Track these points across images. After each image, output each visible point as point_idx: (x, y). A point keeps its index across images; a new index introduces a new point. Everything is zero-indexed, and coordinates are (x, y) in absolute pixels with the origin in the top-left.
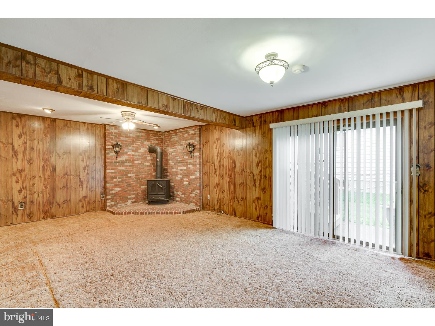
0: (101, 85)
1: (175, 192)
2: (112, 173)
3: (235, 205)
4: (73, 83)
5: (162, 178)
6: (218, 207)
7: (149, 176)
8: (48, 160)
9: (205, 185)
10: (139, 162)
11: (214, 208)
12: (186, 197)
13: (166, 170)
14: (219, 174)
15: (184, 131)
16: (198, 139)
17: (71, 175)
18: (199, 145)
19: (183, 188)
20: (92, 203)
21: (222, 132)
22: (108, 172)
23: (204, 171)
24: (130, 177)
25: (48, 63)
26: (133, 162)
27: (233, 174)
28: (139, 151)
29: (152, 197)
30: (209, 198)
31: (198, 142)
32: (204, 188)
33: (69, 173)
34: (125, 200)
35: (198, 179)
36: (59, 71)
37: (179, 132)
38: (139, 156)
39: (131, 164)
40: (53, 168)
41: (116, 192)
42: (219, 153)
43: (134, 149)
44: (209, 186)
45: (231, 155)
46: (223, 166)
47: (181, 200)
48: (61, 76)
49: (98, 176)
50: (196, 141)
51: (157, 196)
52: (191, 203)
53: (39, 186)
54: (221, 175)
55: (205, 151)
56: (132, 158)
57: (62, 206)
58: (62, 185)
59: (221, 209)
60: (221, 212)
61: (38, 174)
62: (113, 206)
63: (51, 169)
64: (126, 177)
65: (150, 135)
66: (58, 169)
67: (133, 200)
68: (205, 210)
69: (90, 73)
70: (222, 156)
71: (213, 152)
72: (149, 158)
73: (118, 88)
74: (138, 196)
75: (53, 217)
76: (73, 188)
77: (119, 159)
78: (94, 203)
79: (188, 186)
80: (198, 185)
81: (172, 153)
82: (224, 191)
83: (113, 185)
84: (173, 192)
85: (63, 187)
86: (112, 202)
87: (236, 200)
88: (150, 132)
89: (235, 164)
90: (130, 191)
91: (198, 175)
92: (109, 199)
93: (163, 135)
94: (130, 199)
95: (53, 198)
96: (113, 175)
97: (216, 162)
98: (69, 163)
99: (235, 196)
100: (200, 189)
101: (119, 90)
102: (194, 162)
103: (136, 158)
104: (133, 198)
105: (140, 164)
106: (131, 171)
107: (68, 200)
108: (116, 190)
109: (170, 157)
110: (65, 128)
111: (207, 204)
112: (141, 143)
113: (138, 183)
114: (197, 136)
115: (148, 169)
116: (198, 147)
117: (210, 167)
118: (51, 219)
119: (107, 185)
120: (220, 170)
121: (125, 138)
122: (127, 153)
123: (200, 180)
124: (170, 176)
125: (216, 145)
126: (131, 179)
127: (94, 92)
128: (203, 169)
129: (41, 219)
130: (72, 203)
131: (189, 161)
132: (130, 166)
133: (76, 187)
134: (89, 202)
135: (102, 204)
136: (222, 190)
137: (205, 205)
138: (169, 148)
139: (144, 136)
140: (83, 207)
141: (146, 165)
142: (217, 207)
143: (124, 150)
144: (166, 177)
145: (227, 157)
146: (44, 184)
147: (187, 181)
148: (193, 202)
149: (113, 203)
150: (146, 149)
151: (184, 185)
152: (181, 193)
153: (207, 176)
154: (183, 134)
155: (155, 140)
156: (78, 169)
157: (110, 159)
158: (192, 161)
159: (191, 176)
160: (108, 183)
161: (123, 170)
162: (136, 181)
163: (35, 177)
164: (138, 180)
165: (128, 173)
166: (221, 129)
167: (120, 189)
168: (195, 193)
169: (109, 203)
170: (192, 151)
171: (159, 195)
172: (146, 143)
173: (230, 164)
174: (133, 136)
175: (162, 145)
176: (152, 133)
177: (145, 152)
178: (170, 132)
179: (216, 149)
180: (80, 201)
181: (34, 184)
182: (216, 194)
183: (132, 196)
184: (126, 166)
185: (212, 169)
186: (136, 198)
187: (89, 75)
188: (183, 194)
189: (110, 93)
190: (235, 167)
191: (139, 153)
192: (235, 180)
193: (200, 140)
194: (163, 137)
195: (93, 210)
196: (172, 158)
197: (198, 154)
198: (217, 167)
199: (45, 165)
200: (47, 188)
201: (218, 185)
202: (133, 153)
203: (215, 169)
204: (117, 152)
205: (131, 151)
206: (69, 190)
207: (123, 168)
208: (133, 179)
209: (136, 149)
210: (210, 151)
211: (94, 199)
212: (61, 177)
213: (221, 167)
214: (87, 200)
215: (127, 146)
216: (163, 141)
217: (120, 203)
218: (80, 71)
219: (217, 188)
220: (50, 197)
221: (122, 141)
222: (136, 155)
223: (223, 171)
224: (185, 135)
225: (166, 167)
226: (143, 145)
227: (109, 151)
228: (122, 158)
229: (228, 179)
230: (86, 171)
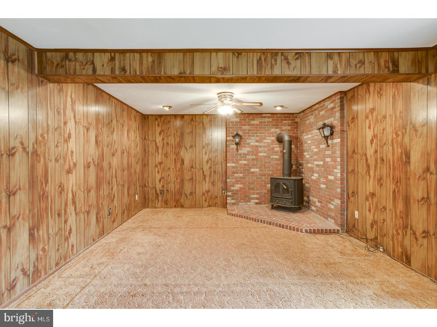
0: (134, 63)
1: (311, 198)
2: (233, 167)
3: (407, 242)
4: (106, 69)
5: (291, 177)
6: (373, 237)
7: (276, 173)
8: (179, 154)
9: (350, 192)
10: (265, 154)
11: (366, 236)
12: (323, 207)
13: (301, 165)
14: (375, 176)
15: (321, 107)
16: (338, 114)
17: (196, 168)
18: (339, 125)
19: (319, 192)
20: (214, 198)
21: (381, 95)
22: (230, 167)
23: (350, 170)
24: (253, 172)
25: (85, 55)
26: (256, 155)
27: (403, 176)
28: (264, 141)
29: (276, 200)
30: (357, 216)
31: (338, 121)
32: (349, 198)
33: (194, 166)
34: (247, 199)
35: (339, 182)
36: (94, 60)
37: (315, 110)
38: (264, 146)
39: (254, 157)
40: (182, 161)
41: (237, 188)
42: (375, 136)
43: (257, 138)
44: (358, 195)
45: (400, 138)
46: (382, 160)
47: (318, 211)
48: (95, 65)
49: (220, 170)
50: (335, 120)
51: (281, 199)
52: (329, 219)
53: (172, 177)
54: (379, 178)
55: (351, 134)
56: (255, 150)
57: (189, 197)
58: (189, 178)
59: (379, 242)
60: (378, 248)
61: (172, 167)
62: (234, 204)
63: (181, 161)
64: (248, 173)
65: (278, 120)
66: (185, 162)
67: (257, 201)
68: (351, 236)
69: (122, 53)
70: (381, 141)
71: (364, 134)
72: (277, 150)
73: (153, 62)
74: (263, 196)
75: (182, 206)
76: (197, 181)
77: (240, 152)
78: (216, 199)
79: (326, 191)
80: (339, 190)
81: (308, 142)
82: (385, 208)
83: (234, 180)
84: (308, 197)
85: (189, 180)
86: (232, 199)
87: (409, 231)
88: (279, 115)
89: (408, 156)
90: (253, 189)
91: (339, 175)
92: (229, 196)
93: (298, 117)
94: (253, 198)
95: (182, 188)
96: (234, 170)
97: (370, 152)
98: (194, 156)
99: (407, 225)
100: (342, 198)
101: (154, 64)
102: (332, 153)
103: (260, 149)
104: (257, 199)
105: (266, 157)
106: (254, 166)
107: (194, 193)
108: (237, 187)
109: (305, 146)
110: (191, 122)
111: (354, 226)
112: (266, 131)
113: (262, 181)
114: (337, 111)
115: (276, 164)
116: (338, 129)
117: (359, 162)
118: (181, 208)
119: (228, 180)
120: (376, 167)
121: (246, 127)
122: (249, 144)
123: (342, 183)
124: (306, 175)
125: (370, 121)
126: (254, 175)
127: (126, 74)
128: (347, 165)
129: (173, 207)
130: (197, 196)
131: (327, 153)
132: (253, 159)
133: (200, 181)
134: (211, 197)
135: (223, 200)
136: (380, 207)
137: (351, 226)
138: (305, 134)
139: (271, 122)
140: (206, 201)
141: (273, 159)
142: (371, 235)
143: (246, 141)
144: (301, 175)
145: (390, 143)
146: (176, 176)
147: (324, 183)
148: (333, 218)
149: (233, 201)
150: (274, 138)
151: (320, 189)
152: (317, 200)
153: (354, 178)
154: (319, 111)
155: (286, 126)
156: (201, 162)
157: (231, 152)
158: (330, 152)
159: (329, 176)
160: (229, 178)
161: (245, 165)
162: (260, 178)
163: (169, 169)
164: (263, 177)
165: (251, 168)
166: (378, 90)
167: (241, 186)
168: (334, 203)
169: (229, 200)
170: (328, 136)
171: (284, 198)
172: (273, 130)
173: (396, 156)
174: (256, 123)
175: (297, 130)
176: (282, 117)
177: (273, 141)
178: (306, 112)
179: (370, 128)
180: (203, 194)
181: (169, 175)
182: (370, 211)
183: (256, 196)
184: (248, 160)
185: (363, 166)
186: (260, 198)
187: (121, 55)
188: (319, 202)
189: (144, 70)
190: (408, 162)
191: (264, 143)
192: (409, 190)
193: (342, 117)
194: (299, 120)
195: (215, 205)
196: (308, 148)
197: (339, 140)
198: (372, 162)
199: (176, 159)
200: (178, 179)
201: (373, 195)
202: (257, 144)
203: (368, 166)
204: (237, 144)
205: (254, 141)
206: (194, 182)
207: (245, 162)
208: (257, 175)
209: (260, 138)
210: (360, 133)
211: (216, 195)
212: (188, 170)
213: (379, 161)
214: (210, 194)
215: (249, 136)
216: (298, 125)
217: (242, 202)
218: (113, 54)
219: (370, 199)
220: (180, 187)
221: (244, 130)
222: (261, 147)
223: (382, 169)
224: (322, 113)
225: (301, 162)
226: (270, 133)
227: (229, 143)
228: (244, 150)
229: (393, 187)
230: (209, 164)
